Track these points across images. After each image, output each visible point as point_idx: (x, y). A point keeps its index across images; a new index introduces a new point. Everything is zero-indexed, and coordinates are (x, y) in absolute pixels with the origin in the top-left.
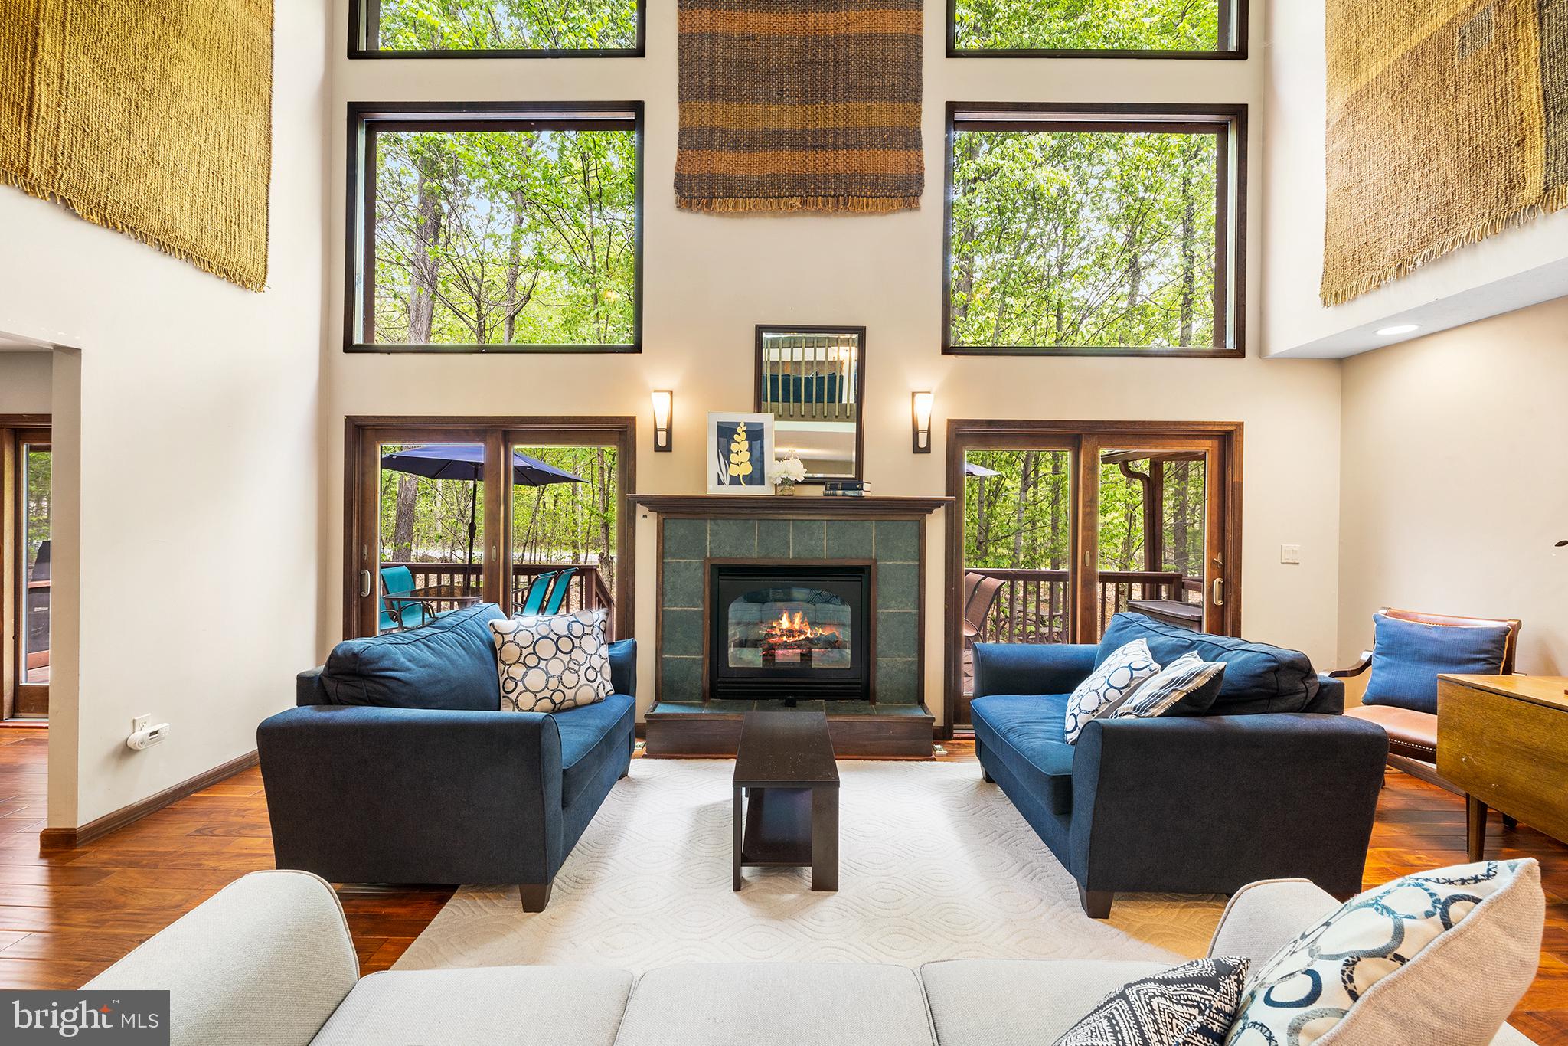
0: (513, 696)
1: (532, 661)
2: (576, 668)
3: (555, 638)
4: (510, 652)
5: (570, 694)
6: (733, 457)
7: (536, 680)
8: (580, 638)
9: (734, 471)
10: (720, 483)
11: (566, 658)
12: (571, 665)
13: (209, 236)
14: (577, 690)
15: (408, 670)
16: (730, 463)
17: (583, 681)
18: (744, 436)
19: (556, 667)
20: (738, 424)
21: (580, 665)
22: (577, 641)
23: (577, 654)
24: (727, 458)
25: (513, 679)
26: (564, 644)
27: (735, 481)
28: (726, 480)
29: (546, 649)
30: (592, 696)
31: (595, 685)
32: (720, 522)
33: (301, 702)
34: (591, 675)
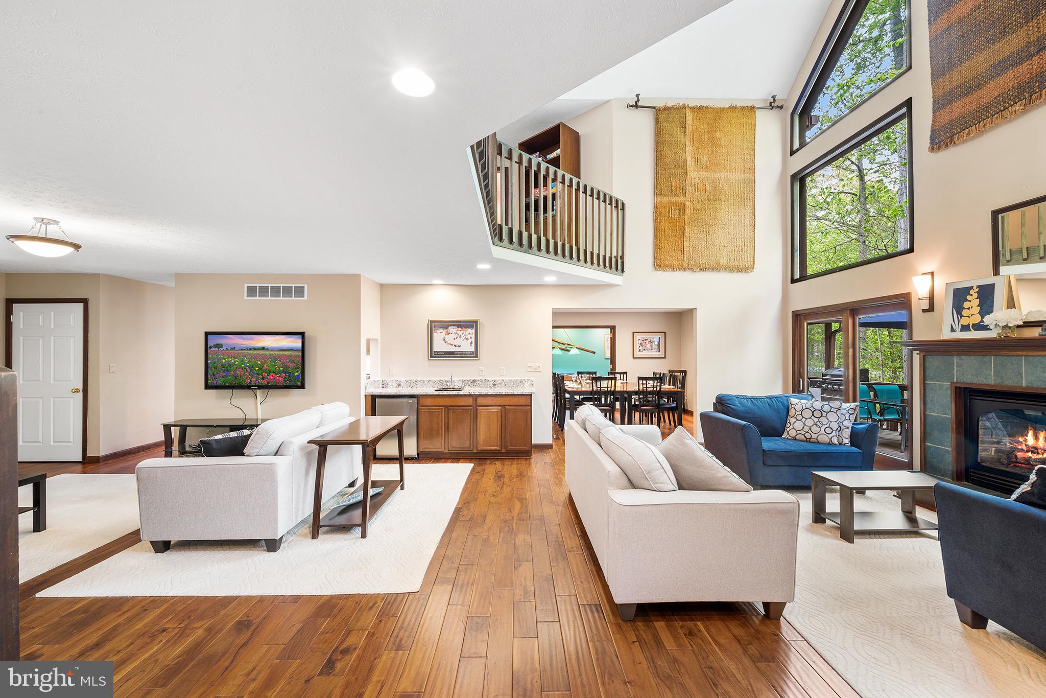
0: (788, 429)
1: (799, 417)
2: (821, 425)
3: (813, 410)
4: (792, 412)
5: (814, 436)
6: (965, 312)
7: (798, 425)
8: (827, 412)
9: (965, 321)
10: (953, 330)
11: (816, 420)
12: (818, 423)
14: (819, 435)
15: (737, 406)
16: (962, 316)
17: (822, 431)
18: (976, 295)
19: (809, 423)
20: (972, 288)
21: (823, 425)
22: (824, 414)
23: (823, 420)
24: (959, 313)
25: (790, 423)
26: (817, 414)
27: (965, 328)
28: (957, 328)
29: (807, 414)
30: (828, 440)
31: (830, 436)
32: (963, 357)
33: (716, 410)
34: (828, 430)
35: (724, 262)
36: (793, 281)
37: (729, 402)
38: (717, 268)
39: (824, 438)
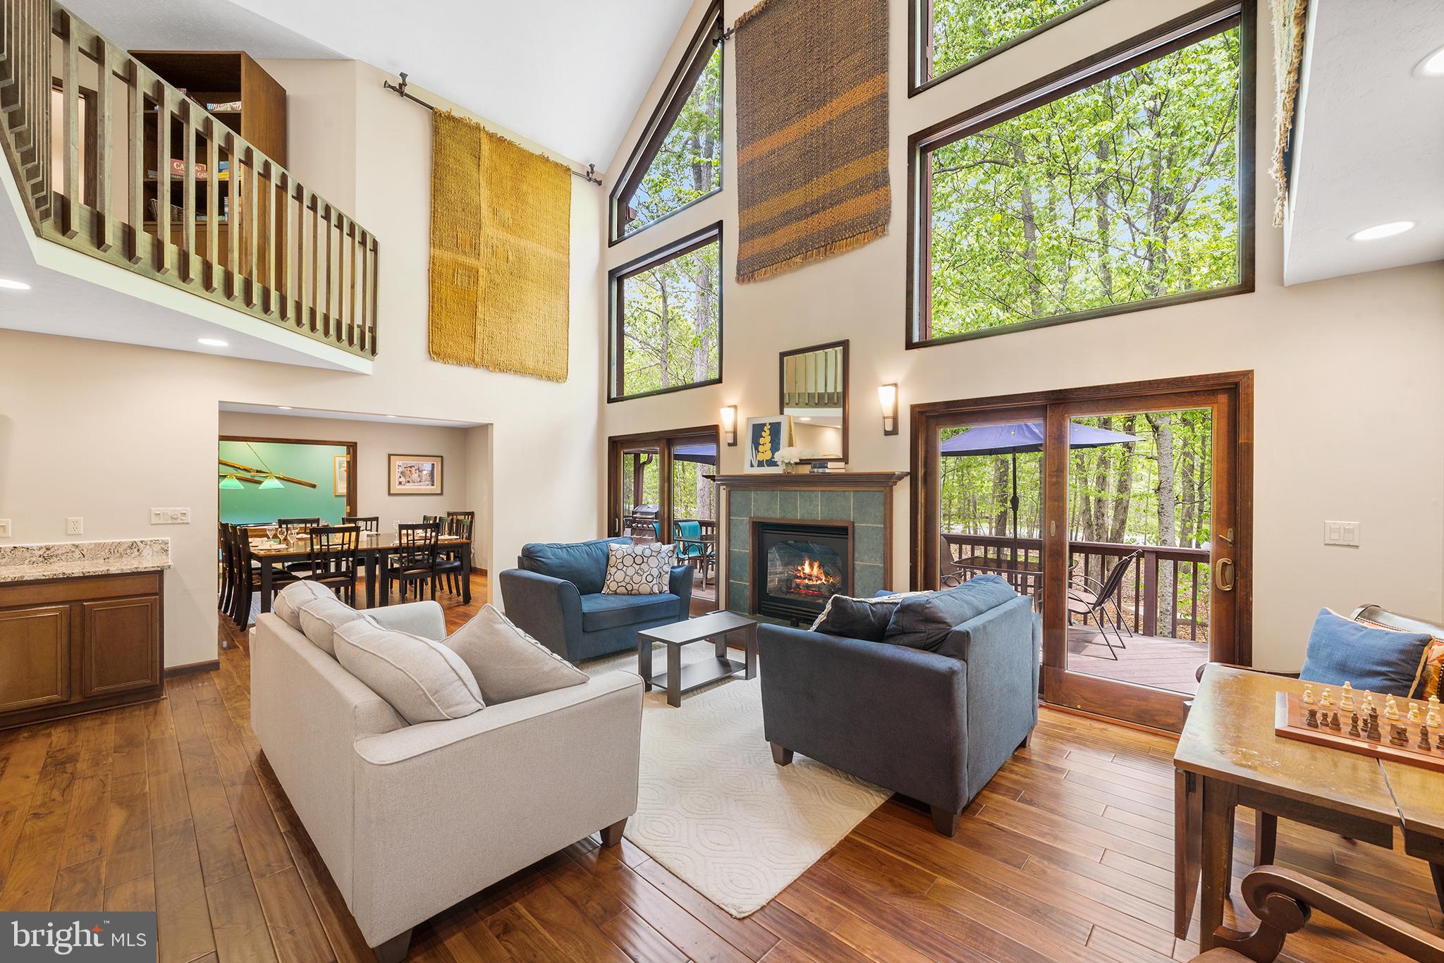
0: (608, 582)
1: (620, 566)
2: (642, 573)
3: (634, 556)
4: (612, 560)
5: (636, 587)
6: (761, 448)
7: (619, 576)
8: (648, 557)
9: (761, 457)
10: (752, 466)
11: (637, 567)
12: (639, 571)
13: (541, 363)
14: (640, 585)
15: (549, 559)
16: (758, 452)
17: (644, 581)
18: (768, 432)
19: (631, 571)
20: (765, 425)
21: (644, 572)
22: (645, 559)
23: (644, 566)
24: (757, 449)
25: (610, 574)
26: (638, 560)
27: (761, 464)
28: (755, 463)
29: (628, 561)
30: (649, 590)
31: (651, 584)
32: (758, 492)
34: (650, 578)
35: (530, 363)
36: (610, 400)
37: (539, 554)
38: (522, 371)
39: (645, 589)
